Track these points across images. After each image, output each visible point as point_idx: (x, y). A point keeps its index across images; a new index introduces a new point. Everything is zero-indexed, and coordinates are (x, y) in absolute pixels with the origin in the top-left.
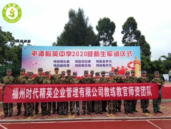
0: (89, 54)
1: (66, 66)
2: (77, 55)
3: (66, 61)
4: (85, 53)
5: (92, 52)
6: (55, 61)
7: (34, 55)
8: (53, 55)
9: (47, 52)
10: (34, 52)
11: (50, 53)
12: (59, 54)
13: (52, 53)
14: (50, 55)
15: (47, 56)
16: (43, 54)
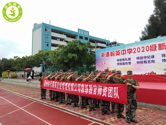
0: (152, 48)
1: (128, 63)
2: (139, 51)
3: (128, 59)
4: (147, 48)
5: (156, 45)
6: (118, 60)
7: (103, 56)
8: (116, 54)
9: (111, 52)
10: (103, 53)
11: (113, 53)
12: (121, 53)
13: (115, 52)
14: (114, 55)
15: (111, 56)
16: (109, 55)
